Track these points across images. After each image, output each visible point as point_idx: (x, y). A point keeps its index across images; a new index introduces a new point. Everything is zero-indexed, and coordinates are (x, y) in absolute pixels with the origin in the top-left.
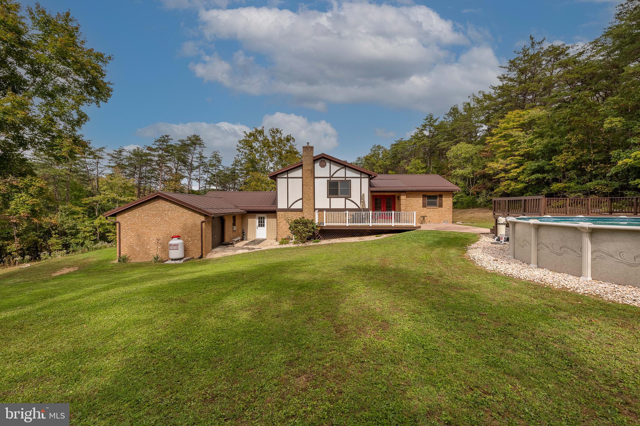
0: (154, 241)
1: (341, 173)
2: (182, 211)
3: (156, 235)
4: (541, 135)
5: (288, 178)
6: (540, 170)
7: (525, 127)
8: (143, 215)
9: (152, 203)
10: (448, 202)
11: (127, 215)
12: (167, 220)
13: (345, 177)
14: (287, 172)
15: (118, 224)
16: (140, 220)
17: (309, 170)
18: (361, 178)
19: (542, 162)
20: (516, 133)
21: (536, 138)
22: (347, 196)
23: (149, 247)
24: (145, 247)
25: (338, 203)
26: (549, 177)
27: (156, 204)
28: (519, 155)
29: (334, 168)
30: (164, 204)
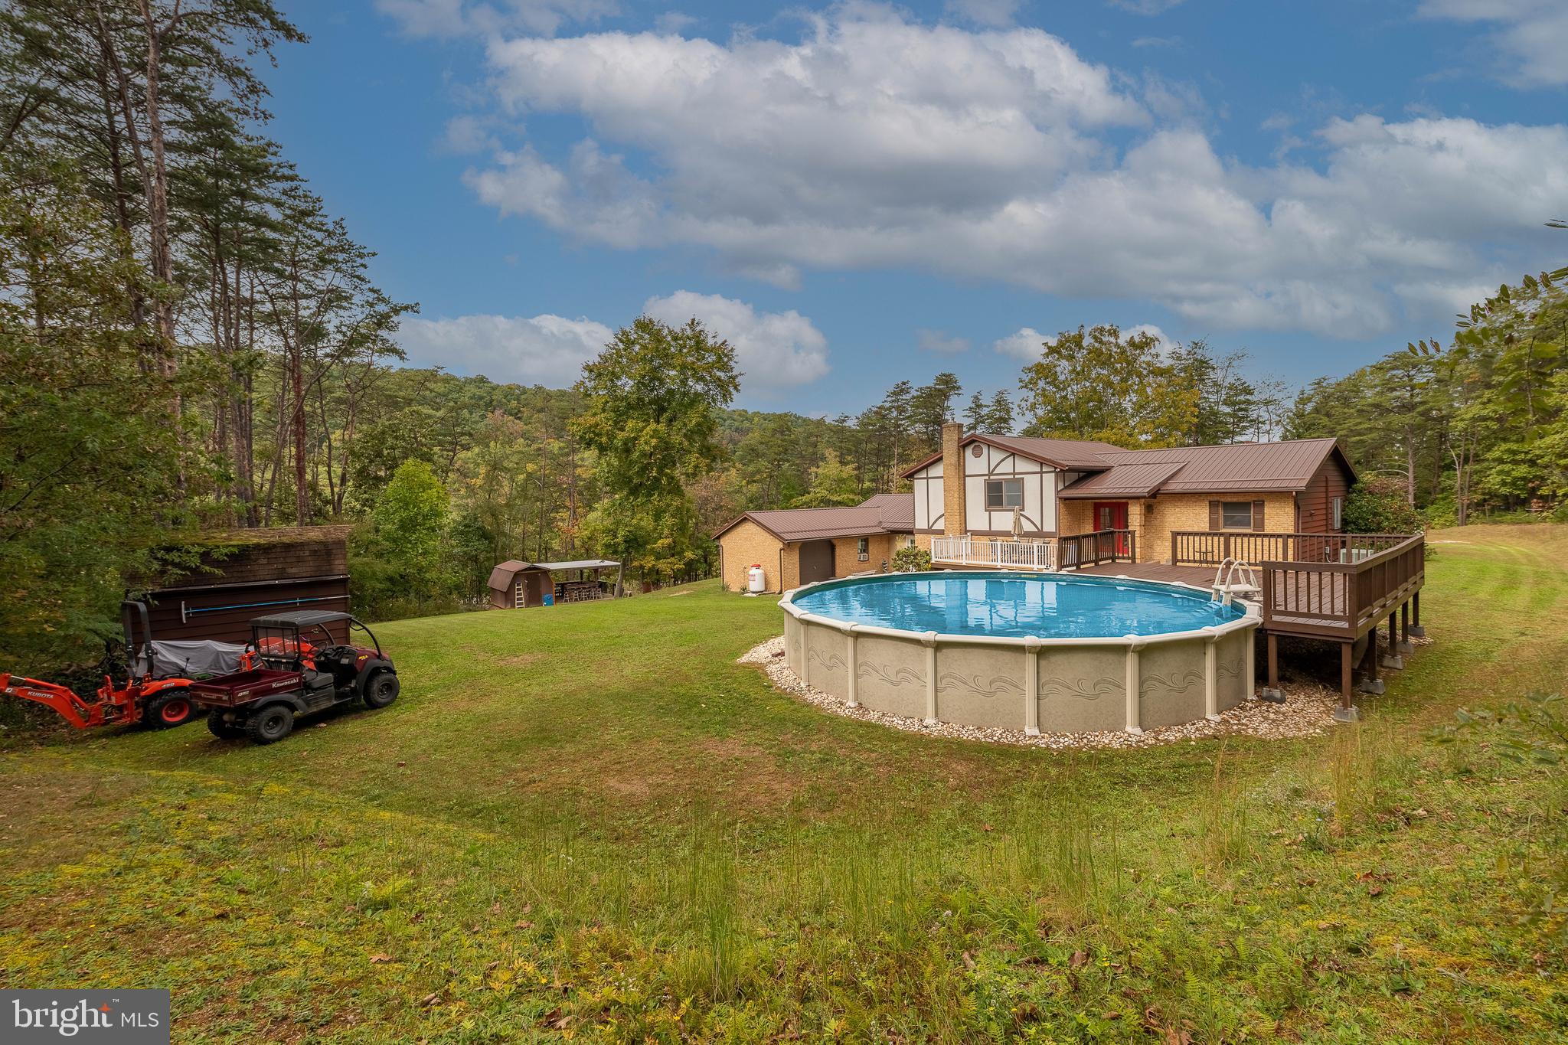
1: (1006, 467)
2: (765, 535)
5: (927, 478)
11: (727, 538)
13: (1014, 474)
14: (926, 467)
17: (951, 465)
18: (1041, 473)
22: (1019, 507)
25: (1003, 520)
29: (996, 456)
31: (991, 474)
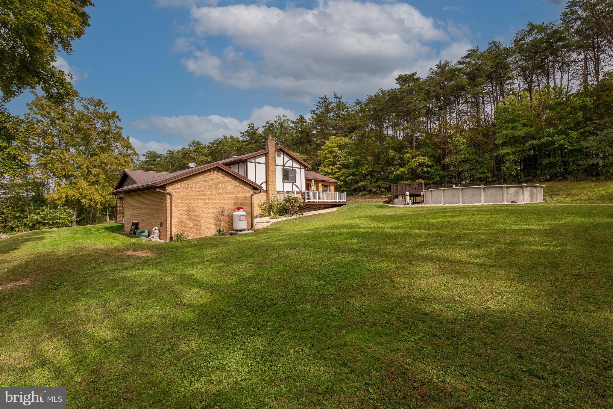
0: (209, 215)
1: (290, 164)
2: (234, 184)
3: (211, 209)
4: (350, 154)
5: (255, 163)
6: (353, 174)
7: (341, 147)
8: (197, 187)
9: (207, 174)
10: (332, 189)
11: (179, 186)
12: (222, 192)
13: (292, 167)
14: (255, 157)
15: (168, 196)
16: (194, 192)
17: (273, 158)
18: (301, 168)
19: (354, 170)
20: (337, 150)
21: (347, 155)
22: (293, 182)
23: (203, 221)
24: (200, 222)
25: (288, 187)
26: (358, 178)
27: (211, 176)
28: (340, 165)
29: (286, 159)
30: (218, 176)
31: (284, 166)
